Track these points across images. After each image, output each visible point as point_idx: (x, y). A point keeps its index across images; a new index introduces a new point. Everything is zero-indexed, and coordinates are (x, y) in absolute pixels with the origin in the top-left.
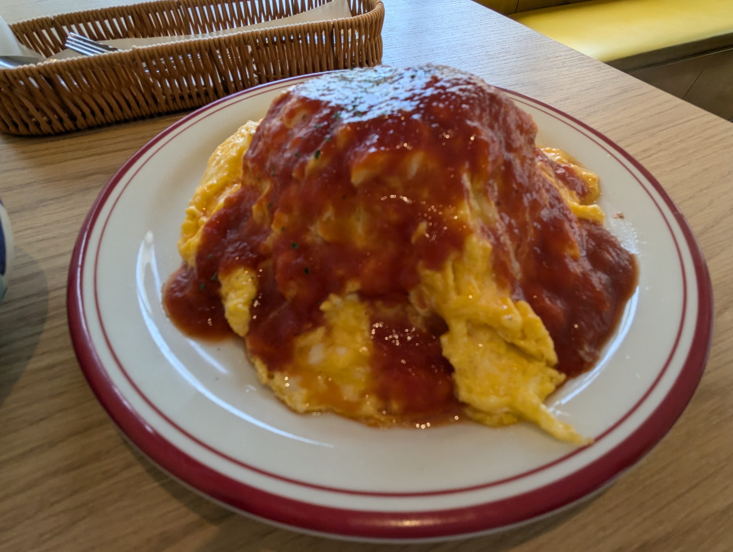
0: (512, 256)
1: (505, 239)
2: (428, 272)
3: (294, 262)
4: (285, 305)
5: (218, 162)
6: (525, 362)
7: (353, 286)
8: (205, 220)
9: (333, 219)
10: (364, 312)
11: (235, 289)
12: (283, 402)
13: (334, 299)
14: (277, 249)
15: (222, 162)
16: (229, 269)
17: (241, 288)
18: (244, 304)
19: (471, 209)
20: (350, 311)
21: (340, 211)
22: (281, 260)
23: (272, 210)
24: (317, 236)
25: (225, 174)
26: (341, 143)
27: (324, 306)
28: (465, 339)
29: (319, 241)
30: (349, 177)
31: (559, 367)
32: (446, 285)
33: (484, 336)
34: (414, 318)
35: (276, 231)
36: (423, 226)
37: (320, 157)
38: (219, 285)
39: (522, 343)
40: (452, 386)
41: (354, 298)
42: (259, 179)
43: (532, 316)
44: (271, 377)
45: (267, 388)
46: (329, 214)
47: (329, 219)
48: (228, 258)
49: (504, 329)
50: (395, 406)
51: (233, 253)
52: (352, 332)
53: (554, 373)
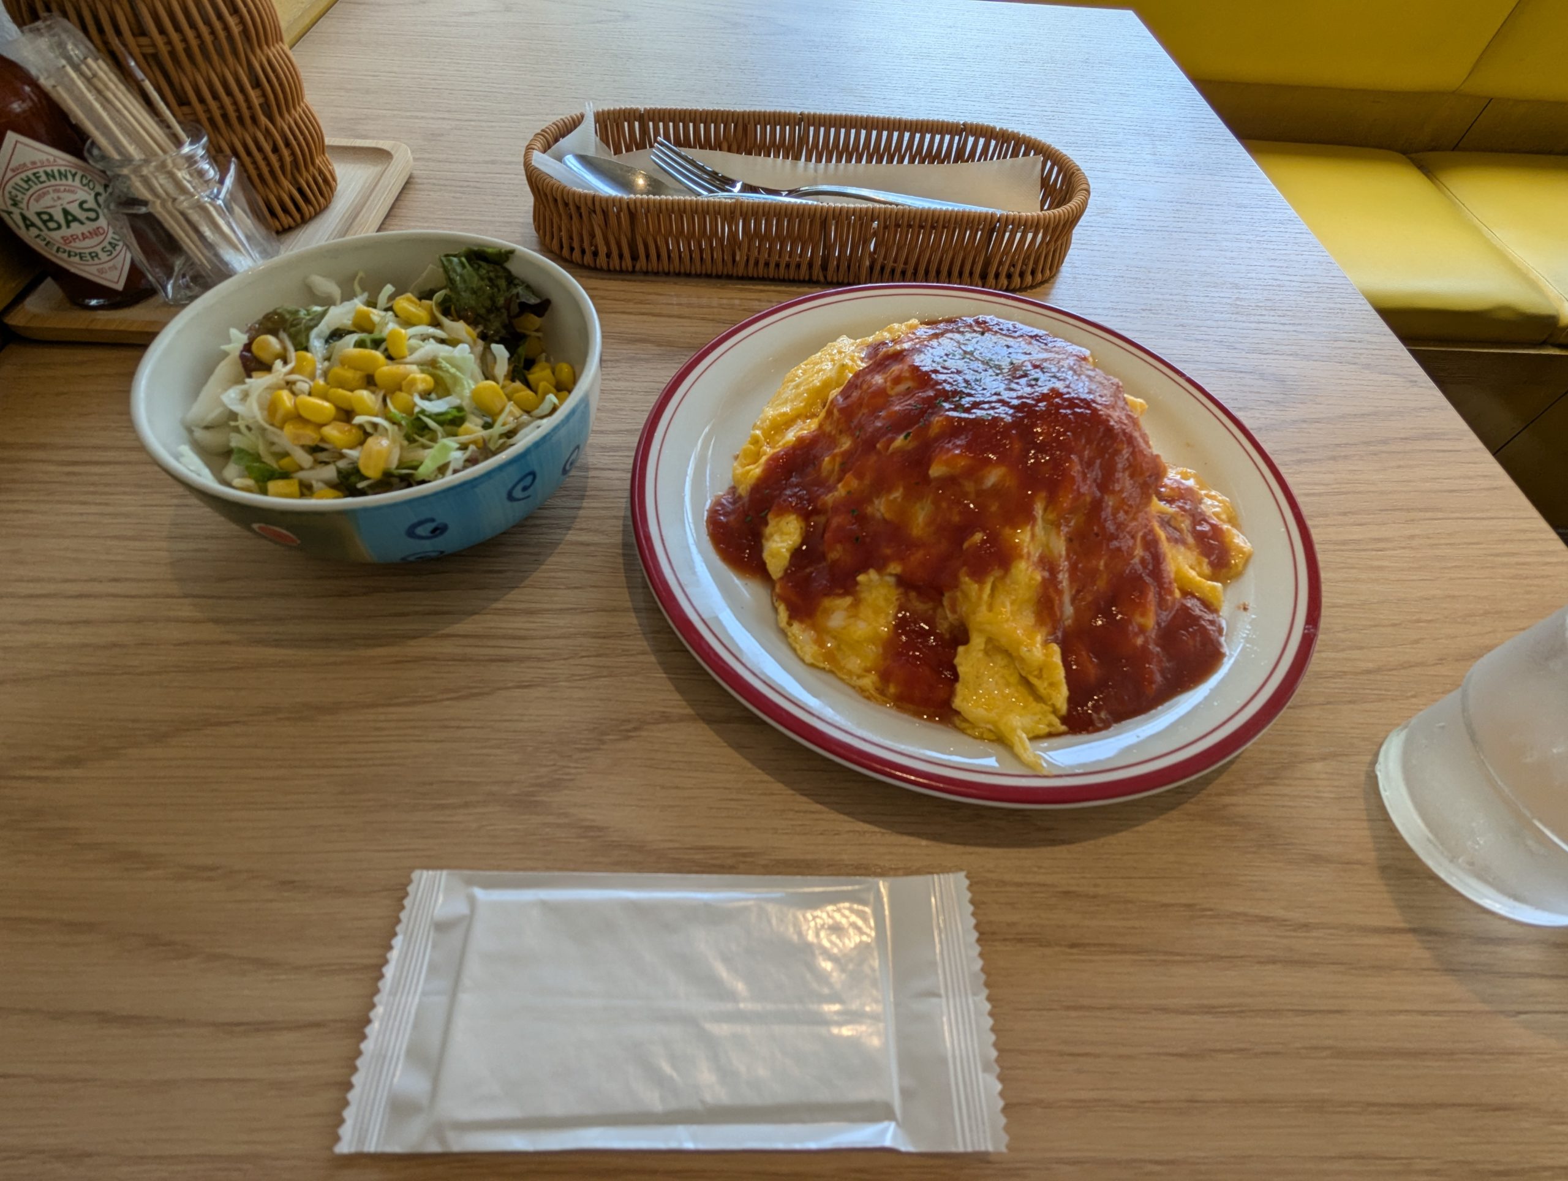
0: (1067, 598)
1: (1063, 577)
2: (967, 579)
3: (848, 527)
4: (824, 564)
5: (797, 386)
6: (1031, 699)
7: (895, 568)
8: (769, 451)
9: (899, 500)
10: (897, 597)
11: (782, 533)
12: (794, 650)
13: (873, 575)
14: (836, 509)
15: (802, 388)
16: (783, 511)
17: (789, 534)
18: (787, 550)
19: (1033, 536)
20: (883, 591)
21: (906, 496)
22: (836, 521)
23: (844, 471)
24: (878, 510)
25: (802, 404)
26: (934, 430)
27: (861, 578)
28: (981, 655)
29: (878, 515)
30: (928, 468)
31: (1064, 720)
32: (980, 598)
33: (1000, 660)
34: (942, 621)
35: (841, 491)
36: (978, 537)
37: (909, 438)
38: (766, 524)
39: (1034, 681)
40: (952, 693)
41: (891, 580)
42: (841, 432)
43: (1057, 659)
44: (790, 624)
45: (783, 633)
46: (897, 494)
47: (895, 498)
48: (785, 501)
49: (1022, 660)
50: (892, 689)
51: (790, 496)
52: (877, 611)
53: (1056, 721)
